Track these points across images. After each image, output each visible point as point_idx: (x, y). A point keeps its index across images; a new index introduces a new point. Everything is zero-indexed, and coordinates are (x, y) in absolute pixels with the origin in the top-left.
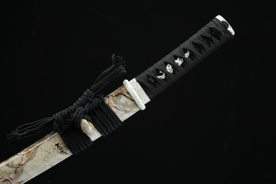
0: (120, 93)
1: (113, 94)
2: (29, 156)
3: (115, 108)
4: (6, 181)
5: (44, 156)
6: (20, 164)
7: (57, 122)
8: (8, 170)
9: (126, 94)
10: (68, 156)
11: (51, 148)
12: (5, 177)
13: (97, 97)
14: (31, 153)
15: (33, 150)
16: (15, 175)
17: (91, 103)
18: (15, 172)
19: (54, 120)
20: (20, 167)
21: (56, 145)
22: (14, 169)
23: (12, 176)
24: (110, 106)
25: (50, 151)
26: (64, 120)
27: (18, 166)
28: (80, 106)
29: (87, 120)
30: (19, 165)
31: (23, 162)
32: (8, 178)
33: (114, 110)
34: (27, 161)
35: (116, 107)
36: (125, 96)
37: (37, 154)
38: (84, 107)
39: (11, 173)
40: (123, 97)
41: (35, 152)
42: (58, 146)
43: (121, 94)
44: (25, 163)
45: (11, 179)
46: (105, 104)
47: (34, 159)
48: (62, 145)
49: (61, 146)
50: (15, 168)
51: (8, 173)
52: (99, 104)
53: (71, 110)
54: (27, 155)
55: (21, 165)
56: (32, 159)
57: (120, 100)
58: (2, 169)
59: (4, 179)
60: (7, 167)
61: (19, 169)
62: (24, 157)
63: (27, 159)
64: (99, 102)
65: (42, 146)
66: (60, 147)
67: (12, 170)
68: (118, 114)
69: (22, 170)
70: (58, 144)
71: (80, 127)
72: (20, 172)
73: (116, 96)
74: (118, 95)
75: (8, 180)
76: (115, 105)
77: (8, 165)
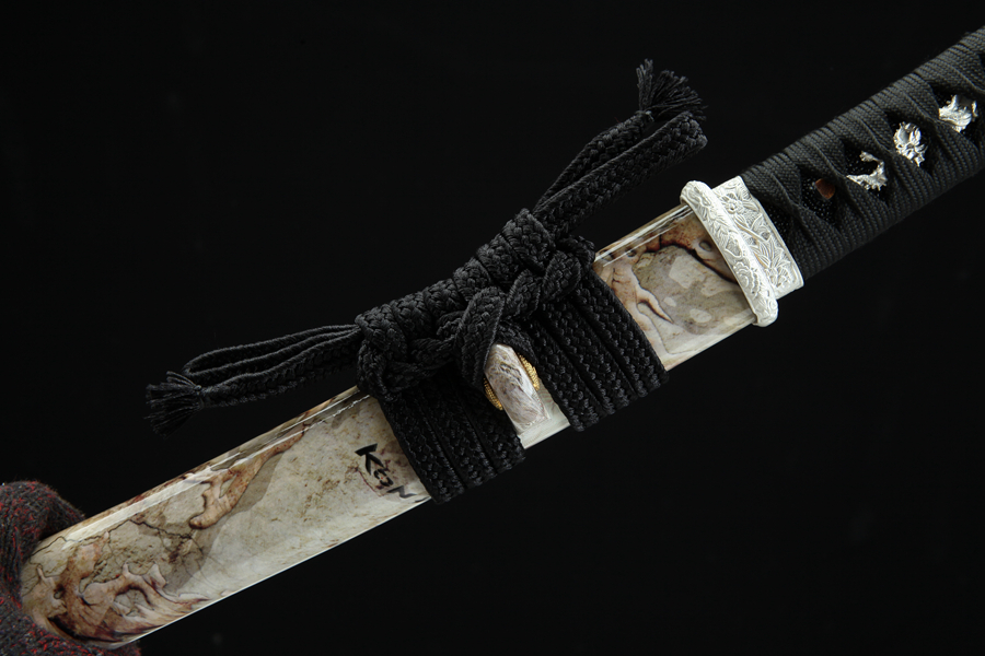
0: (668, 238)
1: (636, 238)
2: (237, 492)
3: (644, 307)
4: (131, 593)
5: (303, 496)
6: (195, 522)
7: (376, 347)
8: (141, 544)
9: (696, 246)
10: (408, 505)
11: (337, 462)
12: (127, 574)
13: (566, 249)
14: (246, 478)
15: (256, 467)
16: (169, 568)
17: (542, 274)
18: (174, 557)
20: (195, 534)
21: (360, 452)
22: (167, 542)
23: (156, 572)
24: (621, 293)
25: (333, 478)
26: (409, 340)
27: (188, 530)
29: (518, 351)
30: (193, 527)
31: (211, 515)
32: (138, 580)
33: (640, 316)
34: (228, 513)
35: (646, 302)
36: (693, 253)
37: (274, 487)
38: (506, 289)
39: (152, 560)
40: (682, 259)
41: (264, 473)
42: (370, 459)
43: (674, 243)
44: (219, 518)
45: (154, 585)
46: (600, 285)
47: (260, 504)
48: (387, 456)
49: (382, 459)
50: (171, 536)
51: (140, 555)
52: (572, 279)
53: (443, 298)
54: (227, 485)
55: (201, 527)
56: (251, 504)
57: (666, 271)
58: (114, 536)
59: (120, 584)
60: (134, 532)
61: (189, 545)
62: (217, 491)
63: (227, 501)
64: (574, 271)
65: (297, 451)
66: (377, 462)
67: (159, 544)
68: (652, 337)
69: (202, 552)
70: (372, 448)
71: (483, 380)
72: (192, 558)
73: (649, 250)
74: (658, 247)
75: (137, 587)
76: (642, 293)
77: (140, 522)
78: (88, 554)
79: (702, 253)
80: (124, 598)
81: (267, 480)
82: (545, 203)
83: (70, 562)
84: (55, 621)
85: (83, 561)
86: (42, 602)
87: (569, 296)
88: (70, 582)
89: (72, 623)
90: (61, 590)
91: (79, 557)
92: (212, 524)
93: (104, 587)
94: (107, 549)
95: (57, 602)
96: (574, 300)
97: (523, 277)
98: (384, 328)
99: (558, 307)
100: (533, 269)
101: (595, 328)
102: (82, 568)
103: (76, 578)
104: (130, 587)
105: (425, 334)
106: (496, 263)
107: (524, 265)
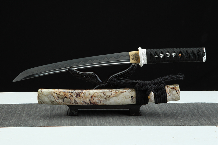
0: (174, 88)
1: (171, 86)
2: (116, 95)
3: (168, 94)
4: (99, 101)
5: (123, 98)
6: (110, 96)
7: (138, 84)
8: (103, 96)
9: (177, 90)
10: (133, 104)
11: (128, 96)
12: (100, 98)
13: (163, 84)
14: (117, 94)
15: (119, 93)
16: (104, 100)
17: (160, 85)
18: (106, 99)
19: (138, 82)
20: (109, 97)
21: (131, 96)
22: (106, 97)
23: (103, 99)
24: (167, 91)
25: (127, 98)
26: (143, 85)
27: (108, 96)
28: (153, 84)
29: (154, 93)
30: (109, 96)
31: (112, 96)
32: (101, 99)
34: (114, 97)
35: (169, 94)
36: (176, 91)
37: (120, 96)
38: (155, 86)
39: (103, 98)
40: (175, 91)
41: (119, 94)
42: (132, 97)
43: (175, 89)
44: (113, 97)
45: (102, 101)
46: (165, 89)
47: (118, 97)
48: (134, 98)
49: (133, 98)
50: (106, 96)
51: (102, 97)
52: (162, 87)
53: (148, 83)
54: (115, 93)
55: (110, 97)
56: (117, 97)
57: (173, 92)
58: (100, 94)
59: (98, 99)
61: (108, 98)
62: (113, 94)
63: (114, 95)
65: (124, 93)
66: (132, 98)
67: (105, 97)
68: (168, 98)
69: (109, 100)
70: (133, 96)
71: (149, 95)
72: (108, 100)
73: (172, 88)
74: (173, 88)
75: (100, 100)
76: (169, 93)
77: (103, 93)
78: (96, 94)
79: (177, 91)
80: (98, 101)
81: (120, 95)
82: (163, 78)
83: (94, 95)
84: (89, 100)
85: (95, 95)
86: (89, 97)
88: (93, 96)
89: (91, 101)
90: (92, 97)
91: (95, 94)
92: (112, 97)
93: (97, 99)
94: (98, 95)
95: (91, 98)
96: (162, 90)
97: (157, 85)
98: (141, 83)
99: (159, 89)
100: (159, 84)
101: (163, 94)
102: (95, 96)
103: (94, 96)
104: (99, 100)
105: (145, 86)
106: (155, 82)
107: (158, 84)
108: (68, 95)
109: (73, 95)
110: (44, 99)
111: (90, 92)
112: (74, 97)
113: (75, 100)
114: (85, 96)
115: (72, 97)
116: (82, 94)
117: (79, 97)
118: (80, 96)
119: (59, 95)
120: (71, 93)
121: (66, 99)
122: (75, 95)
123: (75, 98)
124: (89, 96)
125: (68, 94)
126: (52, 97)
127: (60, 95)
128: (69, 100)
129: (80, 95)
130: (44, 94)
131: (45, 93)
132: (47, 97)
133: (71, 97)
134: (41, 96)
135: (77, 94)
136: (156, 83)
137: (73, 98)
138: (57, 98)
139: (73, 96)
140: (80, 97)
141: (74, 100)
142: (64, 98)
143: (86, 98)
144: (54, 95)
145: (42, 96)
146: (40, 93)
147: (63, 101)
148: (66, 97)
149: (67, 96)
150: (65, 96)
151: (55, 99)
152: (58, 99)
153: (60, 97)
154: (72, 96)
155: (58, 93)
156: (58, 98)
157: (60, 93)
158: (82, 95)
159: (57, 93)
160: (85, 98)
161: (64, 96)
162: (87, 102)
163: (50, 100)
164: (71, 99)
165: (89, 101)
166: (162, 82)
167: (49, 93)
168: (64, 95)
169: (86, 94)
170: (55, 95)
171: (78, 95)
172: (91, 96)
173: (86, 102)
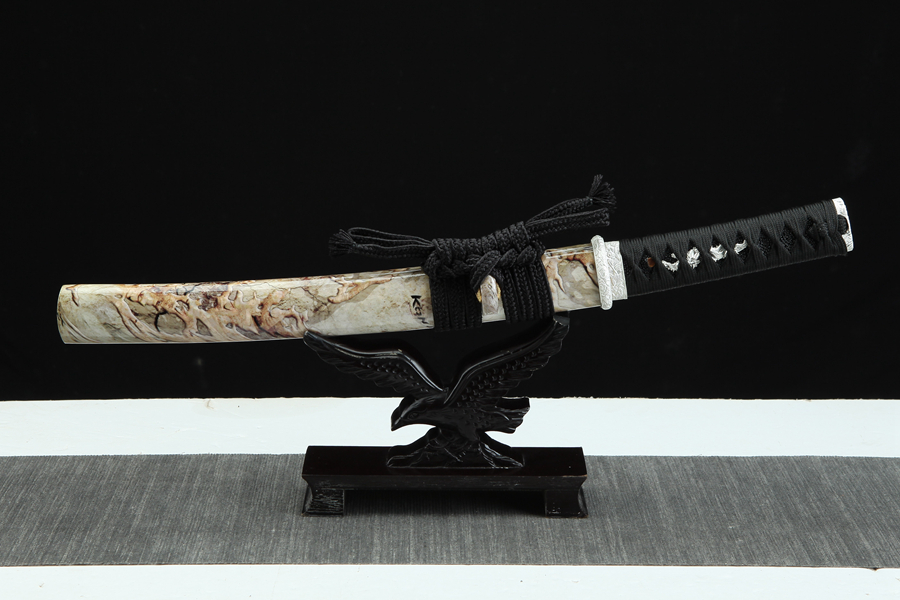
0: (577, 257)
1: (565, 252)
2: (354, 293)
3: (556, 282)
4: (291, 319)
5: (382, 306)
6: (331, 299)
7: (438, 257)
8: (304, 300)
9: (588, 265)
10: (424, 327)
11: (402, 297)
12: (293, 310)
13: (534, 246)
14: (359, 289)
15: (366, 286)
16: (312, 314)
17: (519, 253)
18: (316, 310)
19: (434, 248)
20: (329, 304)
21: (413, 297)
22: (316, 303)
23: (306, 314)
24: (549, 273)
25: (398, 304)
26: (453, 258)
27: (326, 301)
28: (495, 249)
29: (497, 282)
30: (329, 301)
31: (339, 299)
32: (297, 314)
33: (553, 285)
34: (346, 301)
35: (557, 281)
36: (585, 268)
37: (371, 297)
38: (502, 254)
39: (306, 308)
40: (580, 269)
41: (368, 290)
42: (416, 301)
43: (579, 260)
44: (342, 301)
45: (302, 319)
46: (541, 266)
47: (362, 302)
48: (424, 303)
49: (421, 303)
50: (318, 301)
51: (302, 304)
52: (530, 260)
53: (474, 246)
54: (350, 289)
55: (332, 302)
56: (358, 301)
57: (572, 271)
58: (293, 292)
59: (288, 313)
60: (302, 293)
61: (324, 308)
62: (345, 289)
63: (348, 295)
64: (533, 255)
65: (386, 286)
66: (419, 303)
67: (312, 303)
68: (554, 296)
69: (329, 313)
70: (419, 297)
71: (478, 288)
72: (324, 314)
73: (568, 259)
74: (572, 259)
75: (295, 317)
76: (558, 276)
77: (306, 290)
78: (277, 296)
79: (590, 269)
80: (287, 319)
81: (368, 293)
82: (533, 222)
83: (269, 297)
84: (254, 317)
85: (276, 297)
86: (252, 307)
87: (526, 265)
88: (267, 304)
89: (261, 322)
90: (262, 306)
91: (274, 295)
92: (338, 303)
93: (281, 312)
94: (288, 296)
95: (258, 310)
96: (528, 268)
97: (511, 251)
98: (445, 250)
99: (520, 268)
100: (516, 249)
101: (532, 283)
102: (274, 300)
103: (270, 304)
104: (292, 316)
105: (461, 259)
106: (502, 241)
107: (513, 246)
108: (173, 304)
109: (190, 301)
110: (81, 320)
111: (255, 288)
112: (196, 308)
113: (198, 319)
114: (237, 304)
115: (189, 308)
116: (226, 298)
117: (215, 306)
118: (217, 304)
119: (136, 304)
120: (185, 294)
121: (163, 316)
122: (200, 302)
123: (201, 313)
124: (251, 302)
125: (174, 299)
126: (112, 313)
127: (143, 302)
128: (179, 320)
129: (216, 300)
130: (80, 303)
131: (83, 297)
132: (93, 313)
133: (182, 309)
134: (68, 309)
135: (207, 297)
136: (504, 245)
137: (190, 313)
138: (132, 315)
139: (191, 305)
140: (217, 310)
141: (195, 321)
142: (157, 316)
143: (241, 310)
144: (118, 305)
145: (74, 311)
146: (66, 299)
147: (153, 326)
148: (165, 312)
149: (167, 307)
150: (159, 308)
151: (123, 322)
152: (134, 318)
153: (141, 310)
154: (188, 305)
155: (135, 298)
156: (136, 314)
157: (141, 295)
158: (224, 300)
159: (129, 298)
160: (235, 311)
161: (155, 307)
162: (244, 327)
163: (105, 324)
164: (185, 317)
165: (253, 322)
166: (526, 238)
167: (100, 298)
168: (158, 302)
169: (240, 296)
170: (123, 304)
171: (210, 301)
172: (259, 301)
173: (240, 325)
